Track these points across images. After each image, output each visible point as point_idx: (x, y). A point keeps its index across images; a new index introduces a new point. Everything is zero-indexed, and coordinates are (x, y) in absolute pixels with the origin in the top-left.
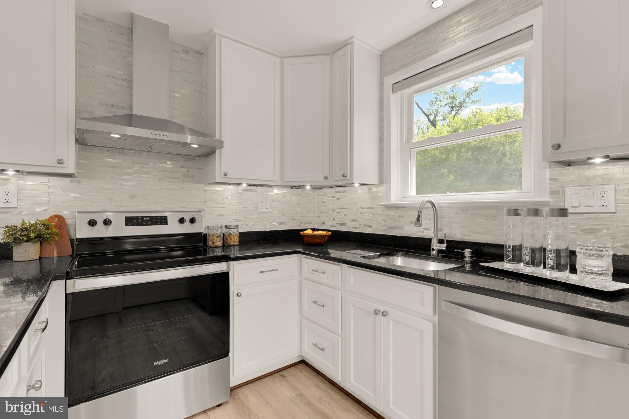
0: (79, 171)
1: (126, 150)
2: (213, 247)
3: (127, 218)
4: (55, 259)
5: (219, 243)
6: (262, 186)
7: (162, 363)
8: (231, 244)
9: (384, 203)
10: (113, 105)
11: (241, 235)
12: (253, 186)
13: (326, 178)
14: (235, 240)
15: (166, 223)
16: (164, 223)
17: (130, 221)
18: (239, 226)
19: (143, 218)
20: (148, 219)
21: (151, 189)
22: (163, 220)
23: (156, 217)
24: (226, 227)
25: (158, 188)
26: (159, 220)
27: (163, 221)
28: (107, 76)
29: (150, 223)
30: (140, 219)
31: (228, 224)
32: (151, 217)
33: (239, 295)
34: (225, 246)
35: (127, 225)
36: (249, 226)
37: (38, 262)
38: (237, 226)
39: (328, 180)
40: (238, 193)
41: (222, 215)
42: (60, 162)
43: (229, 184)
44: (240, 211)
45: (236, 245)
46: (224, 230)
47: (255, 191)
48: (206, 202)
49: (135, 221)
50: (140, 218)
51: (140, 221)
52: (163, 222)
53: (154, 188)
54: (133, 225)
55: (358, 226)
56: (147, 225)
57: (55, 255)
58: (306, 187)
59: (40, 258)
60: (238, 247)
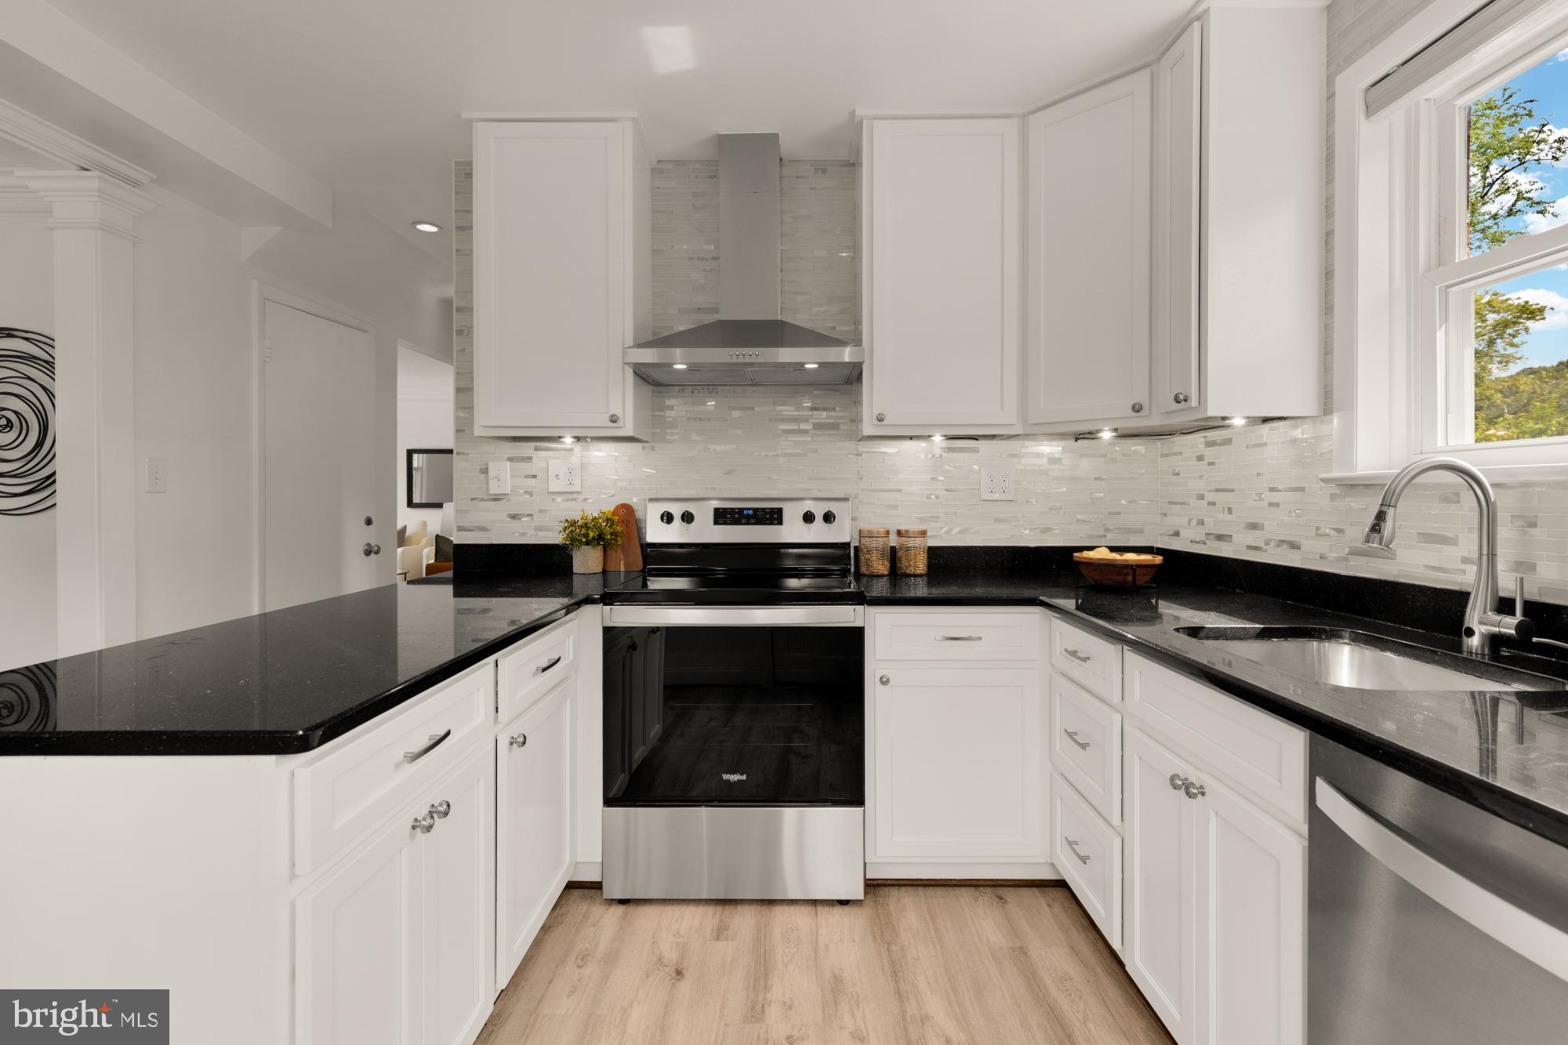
0: (653, 430)
1: (719, 388)
2: (868, 576)
3: (716, 510)
4: (622, 574)
5: (881, 567)
6: (993, 437)
7: (736, 779)
8: (908, 572)
9: (1336, 474)
10: (699, 309)
11: (934, 552)
12: (968, 438)
13: (1137, 409)
14: (920, 565)
15: (780, 523)
16: (776, 522)
17: (722, 516)
18: (928, 534)
19: (741, 510)
20: (751, 512)
21: (759, 455)
22: (776, 516)
23: (763, 509)
24: (899, 533)
25: (773, 453)
26: (768, 516)
27: (774, 517)
28: (691, 258)
29: (752, 521)
30: (736, 513)
31: (903, 528)
32: (755, 510)
33: (884, 681)
34: (896, 573)
35: (716, 522)
36: (954, 532)
37: (600, 577)
38: (923, 533)
39: (1145, 412)
40: (933, 456)
41: (896, 507)
42: (614, 419)
43: (911, 439)
44: (937, 497)
45: (921, 576)
46: (893, 540)
47: (975, 450)
48: (861, 479)
49: (729, 516)
50: (737, 510)
51: (736, 516)
52: (776, 519)
53: (763, 454)
54: (725, 523)
55: (1261, 544)
56: (748, 523)
57: (622, 569)
58: (1100, 435)
59: (604, 572)
60: (925, 579)
